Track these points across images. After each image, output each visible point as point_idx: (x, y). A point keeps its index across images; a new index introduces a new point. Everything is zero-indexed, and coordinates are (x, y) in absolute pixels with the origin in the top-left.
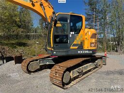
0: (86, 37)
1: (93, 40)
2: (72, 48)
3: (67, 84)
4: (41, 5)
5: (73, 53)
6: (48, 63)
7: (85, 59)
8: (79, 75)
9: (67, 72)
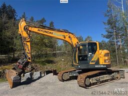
0: (100, 56)
1: (106, 58)
2: (90, 63)
3: (88, 86)
4: (69, 37)
5: (92, 67)
6: (75, 75)
7: (100, 71)
8: (97, 82)
9: (88, 79)
